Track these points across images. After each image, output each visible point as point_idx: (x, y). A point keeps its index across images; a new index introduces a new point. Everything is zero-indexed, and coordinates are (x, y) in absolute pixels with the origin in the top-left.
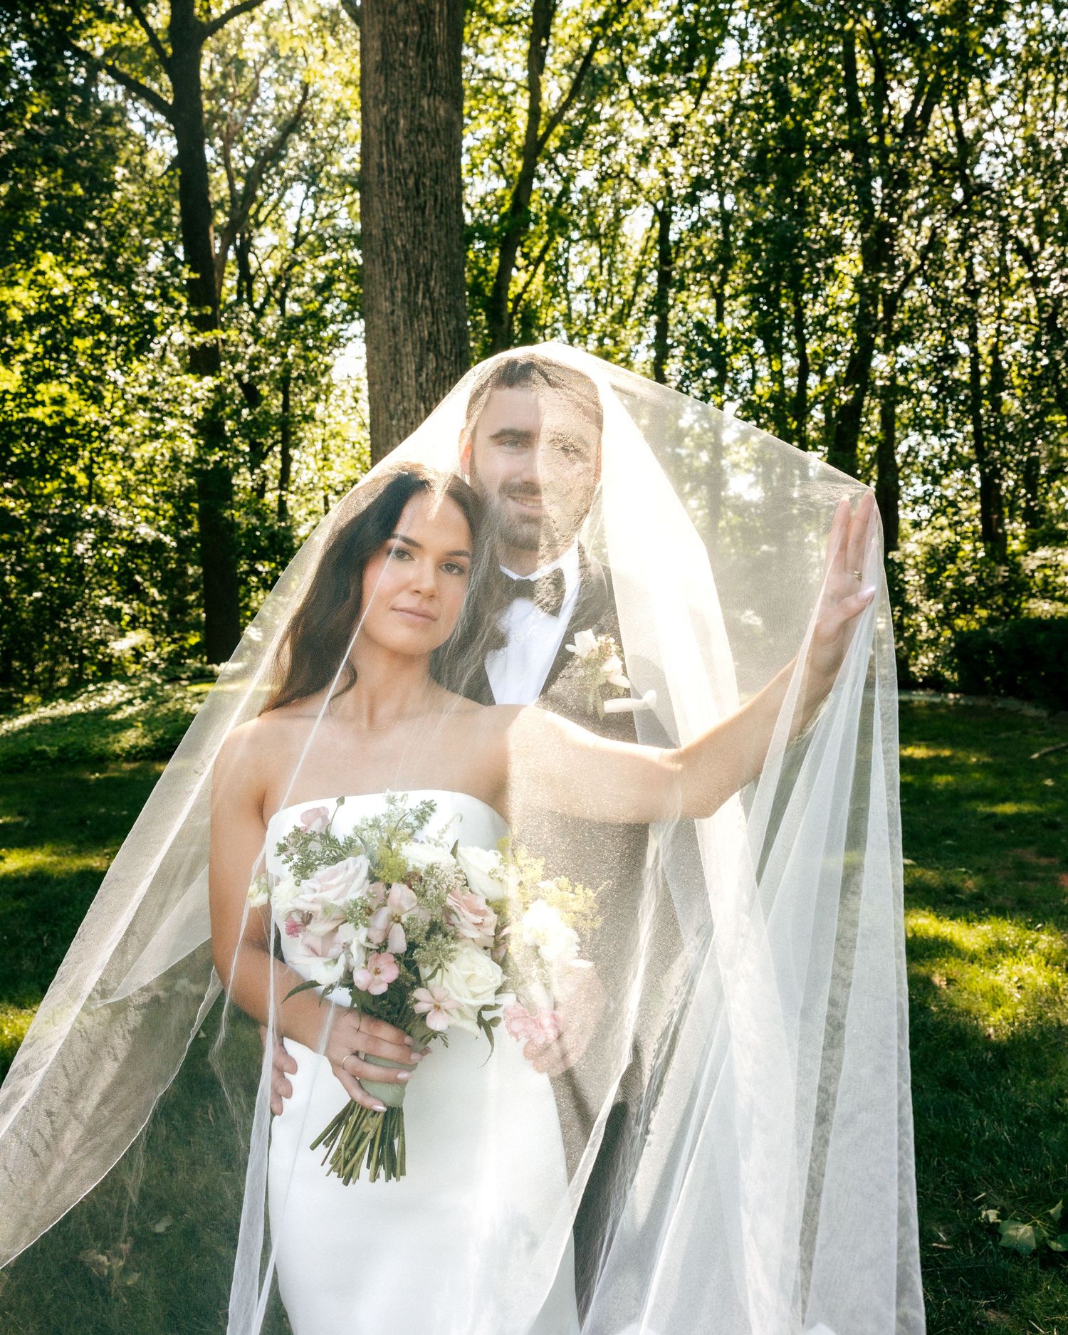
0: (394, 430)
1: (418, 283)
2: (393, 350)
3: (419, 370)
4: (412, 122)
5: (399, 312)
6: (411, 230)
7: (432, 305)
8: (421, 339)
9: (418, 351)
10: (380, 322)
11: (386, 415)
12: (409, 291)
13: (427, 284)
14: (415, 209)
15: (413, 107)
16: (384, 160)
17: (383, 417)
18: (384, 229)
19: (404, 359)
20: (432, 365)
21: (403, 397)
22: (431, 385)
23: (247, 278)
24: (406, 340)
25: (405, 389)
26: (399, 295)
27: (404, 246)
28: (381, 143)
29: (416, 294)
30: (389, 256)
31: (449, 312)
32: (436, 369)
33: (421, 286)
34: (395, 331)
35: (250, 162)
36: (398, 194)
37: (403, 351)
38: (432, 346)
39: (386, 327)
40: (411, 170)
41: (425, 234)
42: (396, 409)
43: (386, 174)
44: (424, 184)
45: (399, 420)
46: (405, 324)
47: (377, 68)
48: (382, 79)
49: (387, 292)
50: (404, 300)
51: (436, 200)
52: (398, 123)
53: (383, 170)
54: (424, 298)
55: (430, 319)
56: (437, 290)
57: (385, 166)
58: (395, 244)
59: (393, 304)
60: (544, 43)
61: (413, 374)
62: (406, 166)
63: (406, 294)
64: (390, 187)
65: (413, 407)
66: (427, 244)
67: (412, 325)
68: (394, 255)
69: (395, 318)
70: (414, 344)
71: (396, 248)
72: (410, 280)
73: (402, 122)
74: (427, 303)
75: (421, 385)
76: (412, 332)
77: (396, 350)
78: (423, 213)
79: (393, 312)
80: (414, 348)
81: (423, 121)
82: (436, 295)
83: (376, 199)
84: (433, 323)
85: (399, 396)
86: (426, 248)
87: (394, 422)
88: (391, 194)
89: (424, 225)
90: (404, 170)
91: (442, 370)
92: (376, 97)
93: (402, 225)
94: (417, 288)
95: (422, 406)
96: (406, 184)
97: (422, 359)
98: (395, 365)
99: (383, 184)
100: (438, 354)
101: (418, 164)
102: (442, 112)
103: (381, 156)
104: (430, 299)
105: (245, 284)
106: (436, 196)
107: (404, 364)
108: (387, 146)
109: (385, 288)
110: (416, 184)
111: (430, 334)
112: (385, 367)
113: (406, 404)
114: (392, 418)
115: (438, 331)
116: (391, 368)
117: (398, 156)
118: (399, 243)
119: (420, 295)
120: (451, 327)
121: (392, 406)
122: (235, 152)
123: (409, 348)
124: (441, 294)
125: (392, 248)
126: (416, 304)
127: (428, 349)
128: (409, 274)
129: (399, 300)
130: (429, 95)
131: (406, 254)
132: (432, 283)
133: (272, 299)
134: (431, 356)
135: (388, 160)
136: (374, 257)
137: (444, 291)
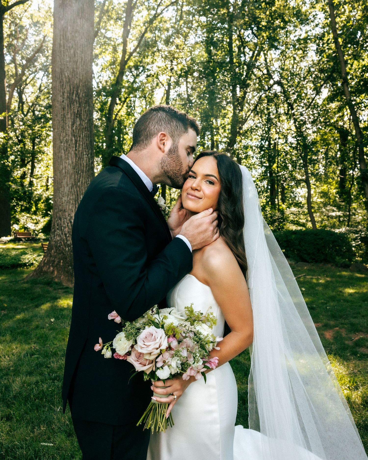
0: (62, 147)
1: (73, 91)
2: (62, 116)
3: (73, 125)
4: (73, 28)
5: (65, 101)
6: (72, 70)
7: (79, 100)
8: (74, 113)
9: (73, 117)
10: (58, 105)
11: (59, 141)
12: (70, 93)
13: (77, 91)
14: (74, 62)
15: (74, 22)
16: (62, 42)
17: (58, 142)
18: (61, 69)
19: (67, 120)
20: (78, 123)
21: (66, 135)
22: (77, 131)
23: (21, 102)
24: (68, 112)
25: (67, 132)
26: (66, 95)
27: (68, 76)
28: (61, 35)
29: (73, 95)
30: (62, 80)
31: (86, 103)
32: (80, 124)
33: (75, 92)
34: (64, 109)
35: (24, 62)
36: (67, 56)
37: (67, 117)
38: (78, 116)
39: (60, 107)
40: (72, 47)
41: (77, 72)
42: (63, 139)
43: (62, 47)
44: (77, 53)
45: (64, 143)
46: (68, 106)
47: (60, 6)
48: (62, 10)
49: (61, 94)
50: (68, 97)
51: (82, 59)
52: (68, 28)
53: (61, 46)
54: (76, 97)
55: (78, 105)
56: (81, 94)
57: (62, 44)
58: (65, 75)
59: (63, 98)
60: (129, 28)
61: (70, 126)
62: (70, 45)
63: (68, 94)
64: (64, 53)
65: (70, 139)
66: (78, 76)
67: (71, 107)
68: (64, 79)
69: (64, 104)
70: (71, 114)
71: (65, 76)
72: (70, 89)
73: (69, 28)
74: (77, 99)
75: (73, 130)
76: (71, 110)
77: (64, 116)
78: (77, 64)
79: (63, 102)
80: (71, 116)
81: (78, 28)
82: (81, 96)
83: (58, 57)
84: (79, 107)
85: (64, 134)
86: (77, 78)
87: (62, 144)
88: (64, 55)
89: (77, 68)
90: (69, 47)
91: (82, 125)
92: (59, 17)
93: (68, 67)
94: (73, 93)
95: (74, 139)
96: (70, 52)
97: (74, 120)
98: (63, 122)
99: (61, 52)
100: (81, 119)
101: (75, 44)
102: (85, 26)
103: (61, 41)
104: (78, 98)
105: (21, 105)
106: (82, 58)
107: (67, 122)
108: (63, 36)
109: (60, 92)
110: (74, 52)
111: (78, 111)
112: (59, 122)
113: (67, 138)
114: (61, 142)
115: (81, 110)
116: (62, 123)
117: (67, 41)
118: (66, 75)
119: (74, 95)
120: (86, 109)
121: (62, 138)
122: (18, 58)
123: (69, 116)
124: (83, 96)
125: (64, 76)
126: (72, 99)
127: (77, 117)
128: (70, 87)
129: (66, 97)
130: (81, 18)
131: (69, 80)
132: (79, 91)
133: (30, 111)
134: (78, 119)
135: (63, 42)
136: (57, 79)
137: (84, 95)
